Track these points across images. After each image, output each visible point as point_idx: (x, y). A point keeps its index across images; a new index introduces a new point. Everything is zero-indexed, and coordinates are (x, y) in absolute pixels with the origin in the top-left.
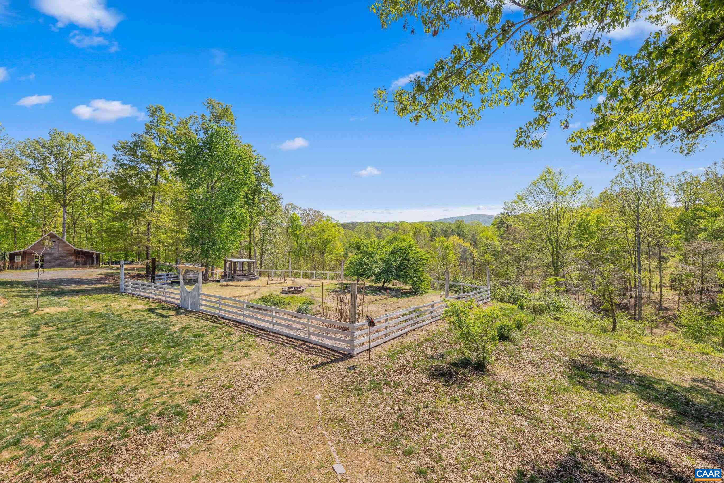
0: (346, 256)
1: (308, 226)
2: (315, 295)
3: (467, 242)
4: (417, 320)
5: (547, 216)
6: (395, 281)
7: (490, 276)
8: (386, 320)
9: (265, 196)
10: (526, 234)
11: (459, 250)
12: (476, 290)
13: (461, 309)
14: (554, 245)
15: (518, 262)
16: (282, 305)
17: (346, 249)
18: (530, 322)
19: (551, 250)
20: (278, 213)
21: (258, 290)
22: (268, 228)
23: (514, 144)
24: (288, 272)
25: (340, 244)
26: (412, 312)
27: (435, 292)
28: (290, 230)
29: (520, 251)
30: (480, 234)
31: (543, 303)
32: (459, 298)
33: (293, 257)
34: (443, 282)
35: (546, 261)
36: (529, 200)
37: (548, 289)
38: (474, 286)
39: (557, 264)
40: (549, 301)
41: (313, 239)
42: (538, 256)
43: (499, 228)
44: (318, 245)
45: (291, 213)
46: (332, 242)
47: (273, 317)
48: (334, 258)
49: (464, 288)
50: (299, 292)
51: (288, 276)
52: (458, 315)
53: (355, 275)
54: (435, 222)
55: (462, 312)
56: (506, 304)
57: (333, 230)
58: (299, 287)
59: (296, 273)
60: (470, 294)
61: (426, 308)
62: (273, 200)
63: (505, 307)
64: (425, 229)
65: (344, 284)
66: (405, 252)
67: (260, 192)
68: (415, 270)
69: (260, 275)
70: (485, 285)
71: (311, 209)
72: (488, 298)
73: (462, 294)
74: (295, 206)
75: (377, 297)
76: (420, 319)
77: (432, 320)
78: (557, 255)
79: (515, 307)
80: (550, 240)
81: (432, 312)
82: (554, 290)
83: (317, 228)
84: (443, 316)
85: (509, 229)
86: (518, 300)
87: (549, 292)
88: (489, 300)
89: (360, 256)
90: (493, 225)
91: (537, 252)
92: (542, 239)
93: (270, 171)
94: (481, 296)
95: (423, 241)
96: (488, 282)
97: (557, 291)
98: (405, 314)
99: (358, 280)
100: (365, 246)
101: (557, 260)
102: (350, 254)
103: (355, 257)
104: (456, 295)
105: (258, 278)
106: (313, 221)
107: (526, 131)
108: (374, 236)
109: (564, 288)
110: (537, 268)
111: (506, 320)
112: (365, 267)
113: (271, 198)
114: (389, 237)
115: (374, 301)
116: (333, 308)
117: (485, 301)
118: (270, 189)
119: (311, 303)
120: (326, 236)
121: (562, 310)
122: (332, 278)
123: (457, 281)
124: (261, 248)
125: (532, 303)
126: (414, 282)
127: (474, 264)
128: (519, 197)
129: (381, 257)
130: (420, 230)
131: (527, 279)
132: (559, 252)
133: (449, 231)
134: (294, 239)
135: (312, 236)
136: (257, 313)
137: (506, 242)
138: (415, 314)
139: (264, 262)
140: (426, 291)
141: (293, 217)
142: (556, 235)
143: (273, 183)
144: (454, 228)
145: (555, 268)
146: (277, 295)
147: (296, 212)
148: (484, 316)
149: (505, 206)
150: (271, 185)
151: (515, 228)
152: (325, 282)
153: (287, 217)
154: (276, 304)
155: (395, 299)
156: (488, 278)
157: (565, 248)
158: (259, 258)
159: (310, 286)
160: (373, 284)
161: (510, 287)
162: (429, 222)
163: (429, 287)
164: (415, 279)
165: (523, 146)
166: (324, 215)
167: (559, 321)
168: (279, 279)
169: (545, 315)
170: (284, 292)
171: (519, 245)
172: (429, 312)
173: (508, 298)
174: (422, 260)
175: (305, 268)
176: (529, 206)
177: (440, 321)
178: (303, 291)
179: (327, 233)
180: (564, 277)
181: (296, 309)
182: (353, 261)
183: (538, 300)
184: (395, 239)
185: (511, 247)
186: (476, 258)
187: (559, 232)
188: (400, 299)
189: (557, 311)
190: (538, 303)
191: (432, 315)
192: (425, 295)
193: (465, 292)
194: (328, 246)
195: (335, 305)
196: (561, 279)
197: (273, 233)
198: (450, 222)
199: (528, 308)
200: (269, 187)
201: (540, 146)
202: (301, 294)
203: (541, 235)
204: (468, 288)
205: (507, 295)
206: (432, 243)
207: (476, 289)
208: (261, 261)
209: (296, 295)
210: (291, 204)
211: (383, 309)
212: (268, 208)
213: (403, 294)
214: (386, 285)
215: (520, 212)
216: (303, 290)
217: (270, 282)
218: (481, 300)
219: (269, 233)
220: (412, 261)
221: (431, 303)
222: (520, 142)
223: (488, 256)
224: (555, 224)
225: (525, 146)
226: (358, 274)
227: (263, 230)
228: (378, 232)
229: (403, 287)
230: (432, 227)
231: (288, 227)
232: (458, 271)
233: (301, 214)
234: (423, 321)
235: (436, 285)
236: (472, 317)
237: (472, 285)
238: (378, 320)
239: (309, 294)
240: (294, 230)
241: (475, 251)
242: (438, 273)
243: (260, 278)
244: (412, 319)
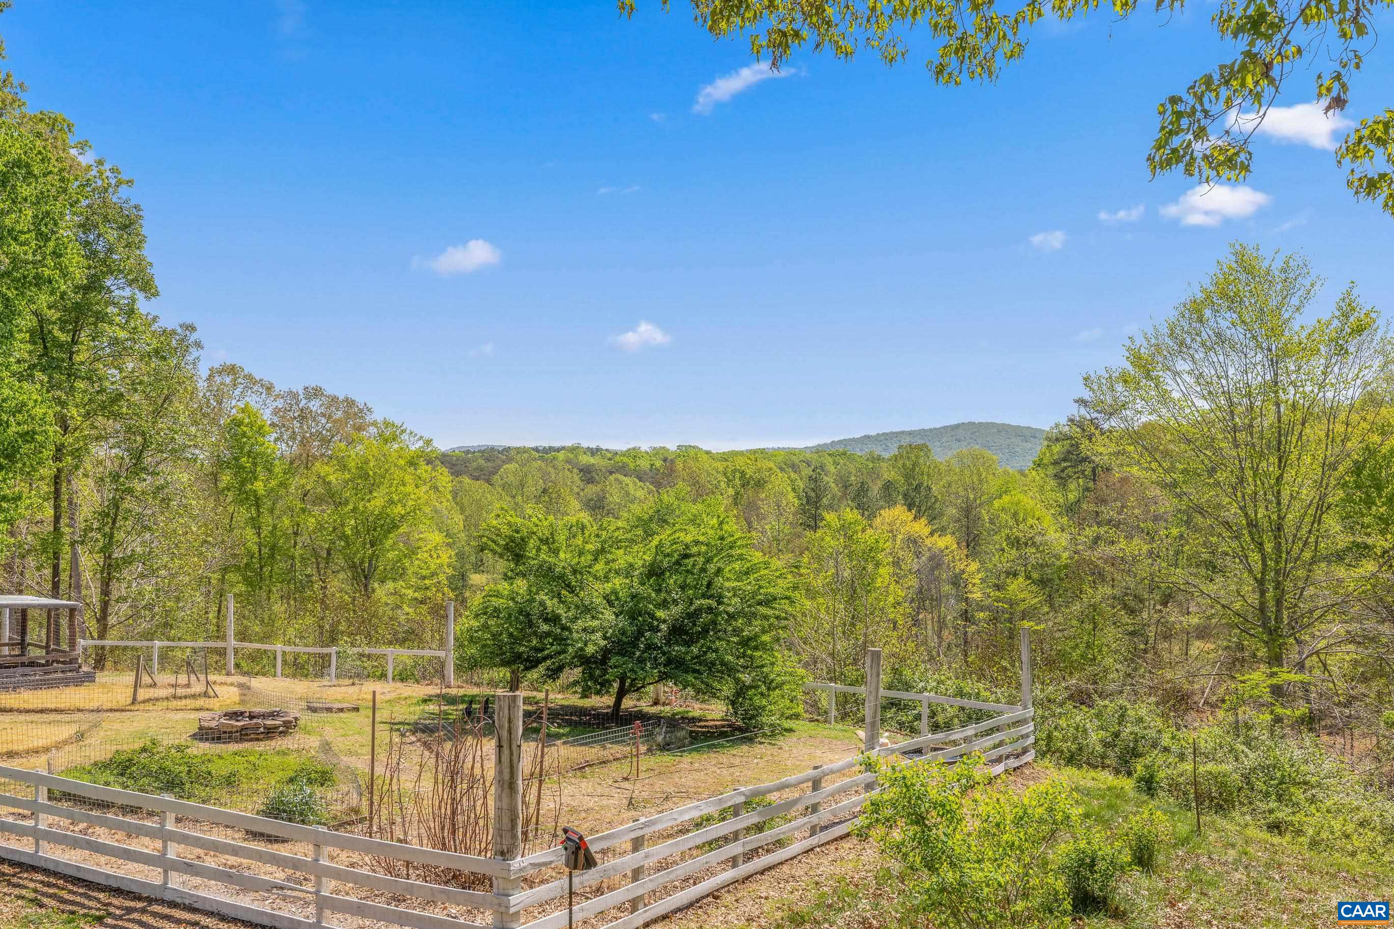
0: (459, 581)
1: (303, 462)
2: (339, 744)
3: (943, 531)
4: (754, 840)
5: (1242, 436)
6: (667, 689)
7: (1033, 664)
8: (637, 844)
9: (122, 335)
10: (1167, 504)
11: (911, 563)
12: (978, 720)
13: (933, 794)
14: (1269, 547)
15: (1132, 612)
16: (199, 790)
17: (460, 556)
18: (1184, 841)
19: (1258, 567)
20: (177, 405)
21: (96, 725)
22: (137, 467)
23: (1150, 159)
24: (222, 653)
25: (436, 538)
26: (736, 811)
27: (821, 730)
28: (226, 478)
29: (1143, 569)
30: (990, 501)
31: (1225, 768)
32: (918, 751)
33: (241, 588)
34: (851, 690)
35: (1237, 606)
36: (1176, 374)
37: (1246, 713)
38: (971, 704)
39: (1279, 619)
40: (1251, 759)
41: (326, 514)
42: (1211, 588)
43: (1062, 480)
44: (344, 537)
45: (233, 406)
46: (403, 529)
47: (166, 837)
48: (410, 593)
49: (933, 714)
50: (270, 733)
51: (221, 668)
52: (919, 820)
53: (505, 663)
54: (819, 450)
55: (935, 805)
56: (1092, 774)
57: (408, 478)
58: (272, 715)
59: (254, 657)
60: (957, 735)
61: (789, 795)
62: (157, 352)
63: (1090, 784)
64: (780, 482)
65: (452, 701)
66: (703, 570)
67: (101, 317)
68: (745, 642)
69: (100, 663)
70: (1011, 702)
71: (315, 393)
72: (1025, 751)
73: (927, 737)
74: (249, 377)
75: (593, 752)
76: (769, 835)
77: (815, 840)
78: (1278, 585)
79: (1128, 784)
80: (1252, 525)
81: (815, 808)
82: (1268, 717)
83: (344, 467)
84: (861, 821)
85: (1101, 484)
86: (1140, 755)
87: (1249, 727)
88: (1029, 757)
89: (521, 585)
90: (1039, 465)
91: (1203, 571)
92: (1227, 524)
93: (147, 228)
94: (1001, 744)
95: (771, 525)
96: (1026, 687)
97: (1278, 720)
98: (708, 819)
99: (514, 685)
100: (543, 541)
101: (1279, 602)
102: (476, 579)
103: (504, 587)
104: (905, 742)
105: (89, 678)
106: (326, 441)
107: (1193, 111)
108: (575, 504)
109: (1302, 709)
110: (1203, 633)
111: (1098, 836)
112: (545, 627)
113: (148, 343)
114: (636, 509)
115: (581, 769)
116: (418, 798)
117: (1013, 763)
118: (143, 306)
119: (324, 778)
120: (377, 502)
121: (1299, 795)
122: (402, 677)
123: (908, 687)
124: (106, 551)
125: (1188, 767)
126: (742, 691)
127: (966, 616)
128: (1136, 358)
129: (608, 586)
130: (760, 484)
131: (1169, 676)
132: (1286, 575)
133: (875, 489)
134: (243, 514)
135: (319, 500)
136: (92, 821)
137: (1090, 532)
138: (749, 818)
139: (119, 612)
140: (787, 724)
141: (239, 424)
142: (1273, 507)
143: (157, 282)
144: (889, 474)
145: (1270, 633)
146: (179, 749)
147: (253, 400)
148: (1018, 821)
149: (1087, 395)
150: (147, 287)
151: (1124, 480)
152: (386, 690)
153: (214, 422)
154: (172, 784)
155: (666, 759)
156: (1024, 675)
157: (1307, 555)
158: (93, 593)
159: (314, 710)
160: (573, 700)
161: (1110, 706)
162: (791, 452)
163: (800, 709)
164: (746, 678)
165: (1181, 166)
166: (369, 418)
167: (1288, 837)
168: (183, 679)
169: (1236, 814)
170: (204, 734)
171: (1138, 546)
172: (800, 807)
173: (1099, 748)
174: (769, 601)
175: (291, 632)
176: (1176, 395)
177: (846, 845)
178: (289, 727)
179: (383, 490)
180: (1301, 666)
181: (260, 802)
182: (496, 602)
183: (1210, 757)
184: (662, 518)
185: (1110, 551)
186: (977, 595)
187: (1285, 494)
188: (687, 758)
189: (1279, 798)
190: (1210, 766)
191: (814, 819)
192: (781, 741)
193: (936, 728)
194: (389, 543)
195: (427, 784)
196: (1294, 677)
197: (160, 489)
198: (878, 451)
199: (1174, 787)
200: (140, 296)
201: (1246, 168)
202: (279, 743)
203: (1219, 506)
204: (951, 712)
205: (1094, 737)
206: (809, 534)
207: (977, 716)
208: (105, 605)
209: (260, 747)
210: (232, 370)
211: (618, 799)
212: (133, 387)
213: (695, 737)
214: (628, 703)
215: (1144, 419)
216: (287, 724)
217: (142, 694)
218: (999, 760)
219: (138, 486)
220: (733, 604)
221: (811, 772)
222: (1174, 151)
223: (1017, 587)
224: (1270, 465)
225: (1189, 165)
226: (517, 657)
227: (115, 477)
228: (592, 490)
229: (696, 709)
230: (807, 471)
231: (220, 464)
232: (911, 645)
233: (276, 412)
234: (779, 844)
235: (825, 701)
236: (972, 825)
237: (965, 702)
238: (604, 845)
239: (313, 742)
240: (244, 477)
241: (974, 566)
242: (832, 655)
243: (102, 677)
244: (736, 836)
